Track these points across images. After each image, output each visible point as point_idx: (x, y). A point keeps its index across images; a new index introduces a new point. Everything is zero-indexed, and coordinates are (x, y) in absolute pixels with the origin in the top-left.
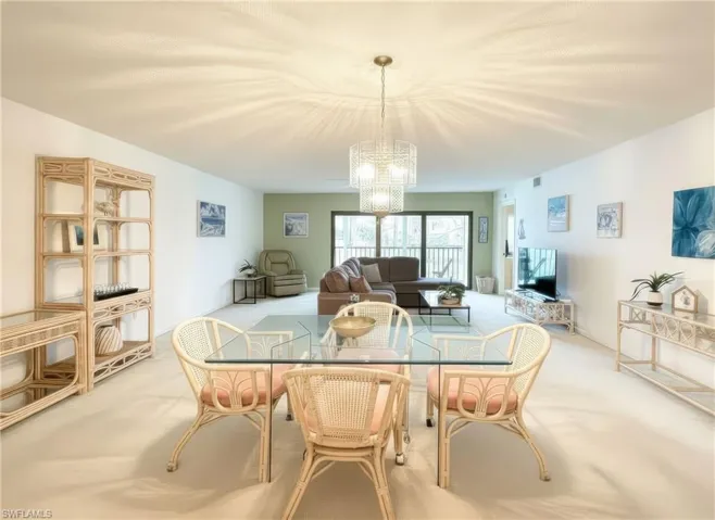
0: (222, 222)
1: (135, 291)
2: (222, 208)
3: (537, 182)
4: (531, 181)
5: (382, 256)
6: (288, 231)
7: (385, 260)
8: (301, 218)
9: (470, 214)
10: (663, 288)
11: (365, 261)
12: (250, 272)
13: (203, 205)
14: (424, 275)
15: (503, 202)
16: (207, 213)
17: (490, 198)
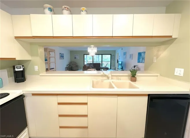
0: (63, 57)
1: (53, 68)
2: (63, 54)
3: (122, 49)
4: (121, 49)
5: (94, 62)
6: (75, 58)
7: (94, 63)
8: (78, 55)
9: (111, 55)
10: (136, 67)
11: (90, 64)
12: (69, 66)
13: (60, 54)
14: (102, 66)
15: (117, 52)
16: (61, 55)
17: (115, 51)
